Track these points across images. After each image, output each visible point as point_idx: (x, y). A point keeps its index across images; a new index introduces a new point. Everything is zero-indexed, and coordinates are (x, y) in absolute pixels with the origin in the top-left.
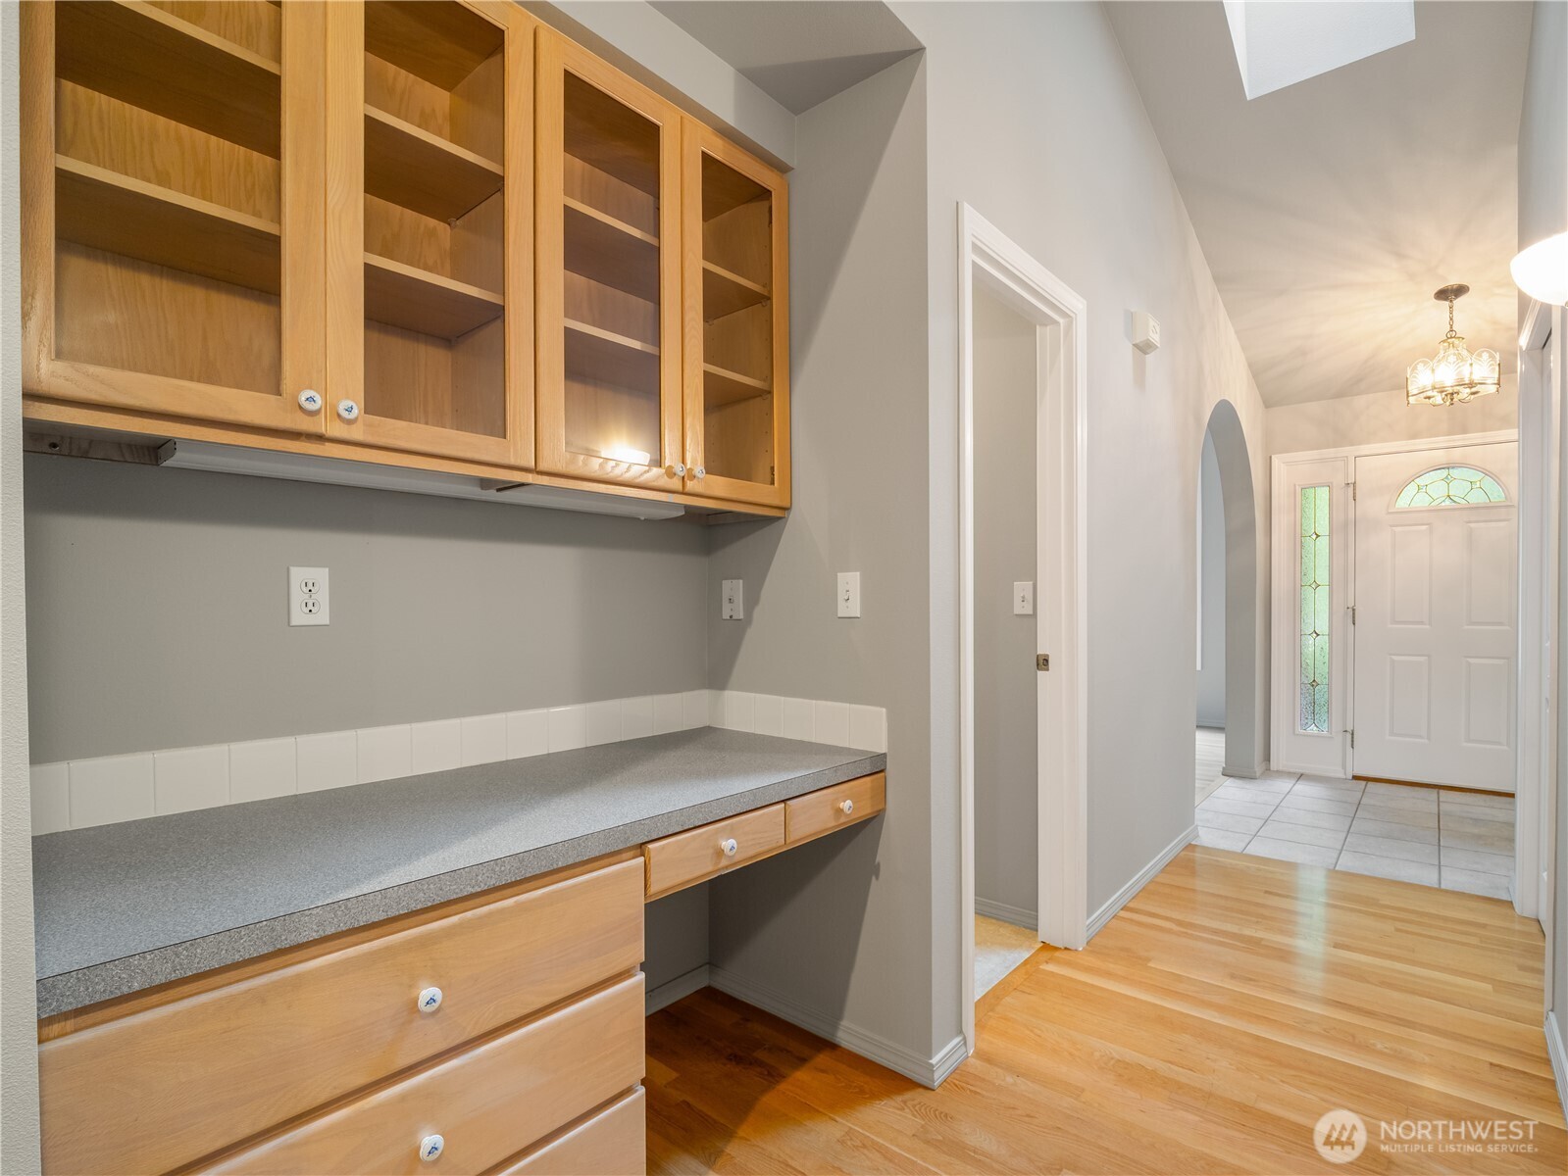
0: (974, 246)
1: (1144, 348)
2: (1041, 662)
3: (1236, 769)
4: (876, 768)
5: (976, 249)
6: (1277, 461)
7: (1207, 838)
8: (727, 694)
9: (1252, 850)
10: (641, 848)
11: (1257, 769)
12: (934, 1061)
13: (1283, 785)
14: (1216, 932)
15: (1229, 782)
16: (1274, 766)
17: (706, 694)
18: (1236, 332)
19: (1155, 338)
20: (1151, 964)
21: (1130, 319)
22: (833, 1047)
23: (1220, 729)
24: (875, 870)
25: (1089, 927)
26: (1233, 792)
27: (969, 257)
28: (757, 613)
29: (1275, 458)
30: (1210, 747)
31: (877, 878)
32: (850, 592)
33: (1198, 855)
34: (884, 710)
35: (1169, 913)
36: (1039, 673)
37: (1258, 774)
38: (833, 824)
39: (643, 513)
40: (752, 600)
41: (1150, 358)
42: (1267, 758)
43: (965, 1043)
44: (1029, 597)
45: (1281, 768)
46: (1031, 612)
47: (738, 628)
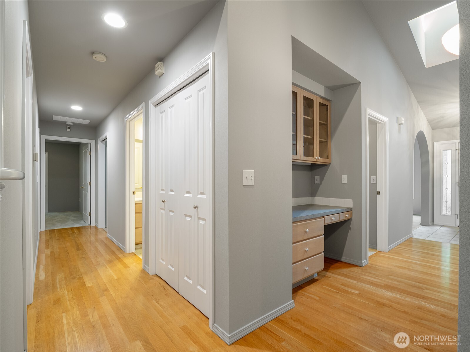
0: (369, 114)
1: (401, 124)
2: (378, 193)
3: (423, 223)
4: (351, 210)
5: (369, 115)
6: (436, 144)
7: (415, 236)
8: (315, 197)
9: (427, 239)
10: (323, 217)
11: (430, 224)
12: (362, 262)
13: (438, 228)
14: (417, 251)
15: (422, 226)
16: (435, 223)
17: (310, 198)
18: (424, 113)
19: (403, 122)
20: (403, 255)
21: (397, 118)
22: (341, 261)
23: (419, 215)
24: (350, 229)
25: (389, 248)
26: (423, 228)
27: (368, 116)
28: (323, 182)
29: (435, 143)
30: (417, 219)
31: (350, 230)
32: (345, 179)
33: (413, 239)
34: (352, 200)
35: (406, 248)
36: (378, 195)
37: (430, 225)
38: (345, 218)
39: (303, 164)
40: (322, 180)
41: (401, 126)
42: (433, 221)
43: (367, 261)
44: (375, 179)
45: (437, 224)
46: (375, 182)
47: (318, 185)
